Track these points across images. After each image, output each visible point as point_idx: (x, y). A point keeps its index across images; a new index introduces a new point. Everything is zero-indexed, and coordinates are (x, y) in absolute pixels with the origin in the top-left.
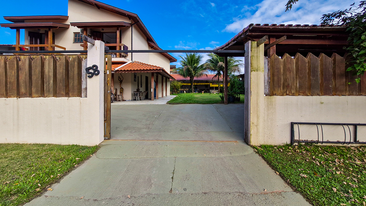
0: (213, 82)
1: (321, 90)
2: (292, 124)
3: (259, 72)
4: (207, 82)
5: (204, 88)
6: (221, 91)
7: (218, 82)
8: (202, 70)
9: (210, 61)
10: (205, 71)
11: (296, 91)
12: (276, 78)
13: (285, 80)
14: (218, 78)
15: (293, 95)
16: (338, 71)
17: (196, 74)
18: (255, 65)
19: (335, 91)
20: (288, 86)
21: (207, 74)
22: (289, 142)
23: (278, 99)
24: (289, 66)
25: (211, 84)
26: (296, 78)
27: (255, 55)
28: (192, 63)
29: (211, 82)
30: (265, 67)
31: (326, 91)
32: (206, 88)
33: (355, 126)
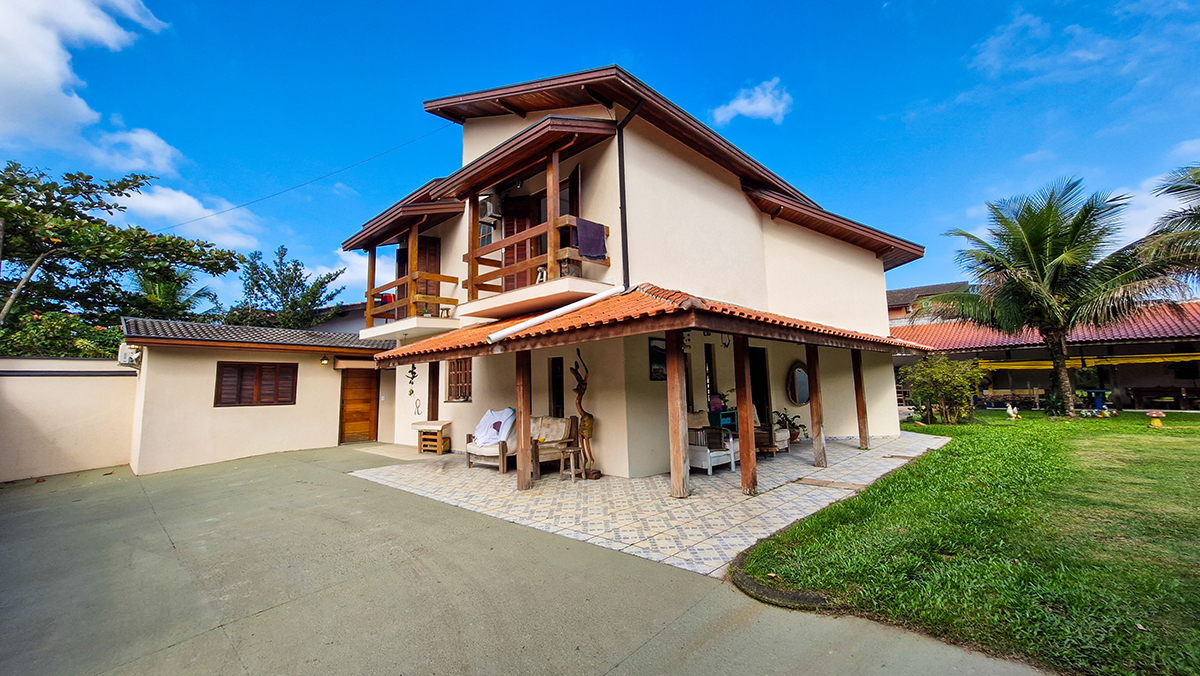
5: (1168, 381)
8: (1129, 279)
10: (1156, 281)
17: (1084, 310)
21: (1175, 297)
28: (1038, 251)
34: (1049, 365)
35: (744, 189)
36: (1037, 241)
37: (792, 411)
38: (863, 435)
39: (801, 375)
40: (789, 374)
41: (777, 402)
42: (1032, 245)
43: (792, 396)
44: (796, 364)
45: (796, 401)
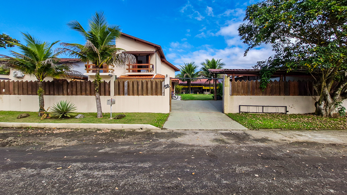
0: (205, 85)
1: (251, 93)
2: (240, 106)
3: (228, 87)
4: (200, 85)
5: (198, 90)
6: (212, 93)
7: (209, 85)
9: (203, 69)
11: (242, 94)
12: (234, 89)
13: (238, 90)
14: (210, 82)
15: (240, 95)
16: (258, 87)
18: (226, 85)
19: (257, 94)
20: (239, 92)
22: (239, 112)
23: (235, 97)
24: (239, 85)
25: (204, 87)
26: (242, 89)
27: (226, 81)
28: (189, 71)
29: (204, 85)
30: (230, 85)
31: (253, 94)
32: (199, 90)
33: (263, 106)
35: (161, 58)
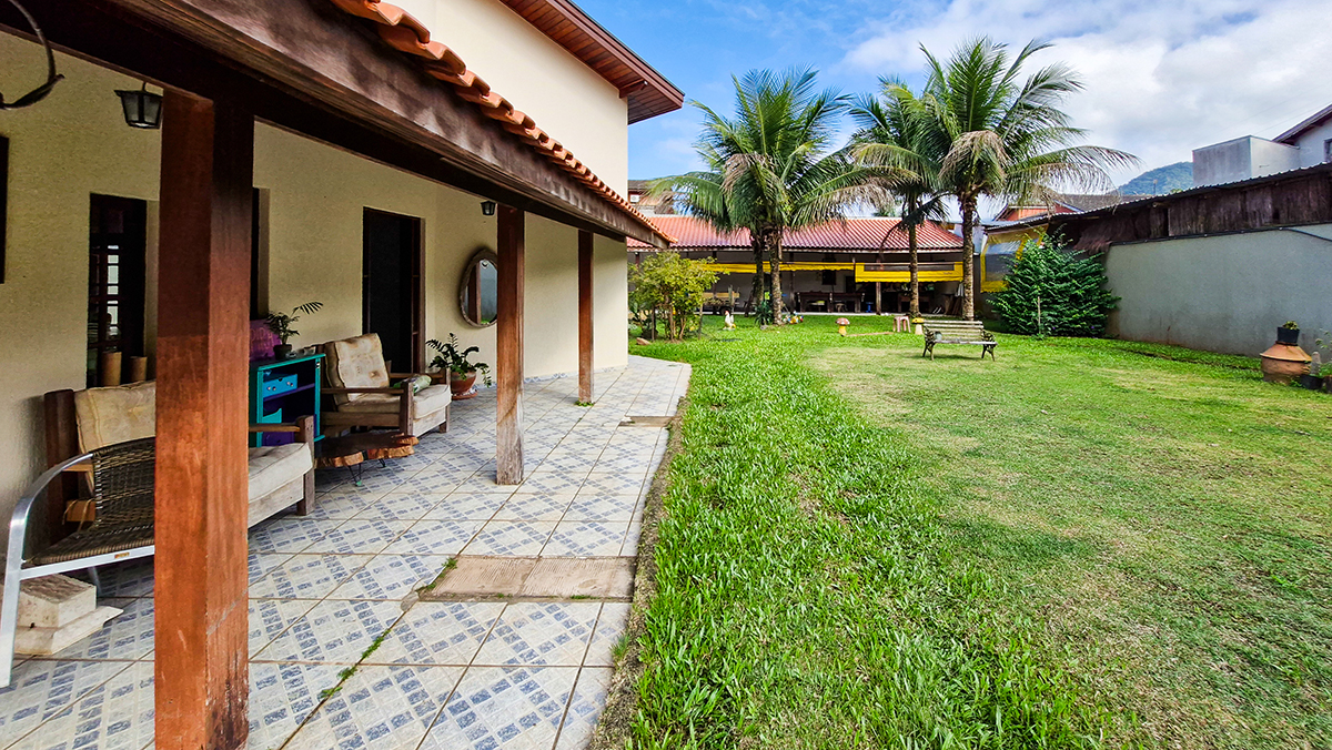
0: (875, 258)
25: (861, 268)
34: (752, 269)
36: (771, 131)
37: (465, 338)
38: (585, 380)
39: (487, 271)
40: (464, 270)
41: (438, 322)
42: (767, 134)
43: (468, 312)
44: (480, 252)
45: (474, 319)
